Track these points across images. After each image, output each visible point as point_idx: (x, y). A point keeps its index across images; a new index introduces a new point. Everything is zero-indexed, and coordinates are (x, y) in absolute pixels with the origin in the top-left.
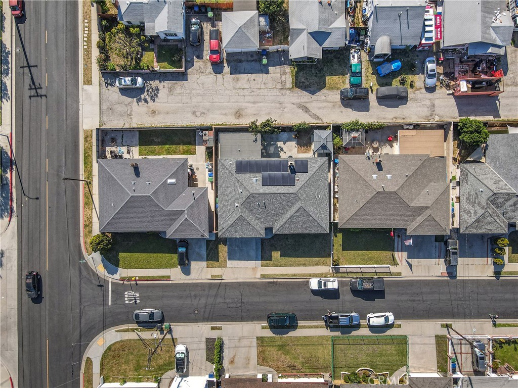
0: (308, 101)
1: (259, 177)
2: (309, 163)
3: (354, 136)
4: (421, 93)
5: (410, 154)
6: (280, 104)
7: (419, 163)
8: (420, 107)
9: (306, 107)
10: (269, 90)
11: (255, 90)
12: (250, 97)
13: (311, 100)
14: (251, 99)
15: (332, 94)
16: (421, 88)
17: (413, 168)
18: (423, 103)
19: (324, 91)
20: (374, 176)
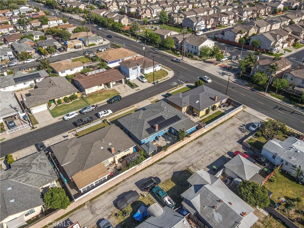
1: (166, 118)
4: (107, 215)
7: (87, 163)
10: (198, 160)
13: (173, 169)
16: (109, 218)
17: (89, 158)
19: (170, 177)
20: (110, 144)
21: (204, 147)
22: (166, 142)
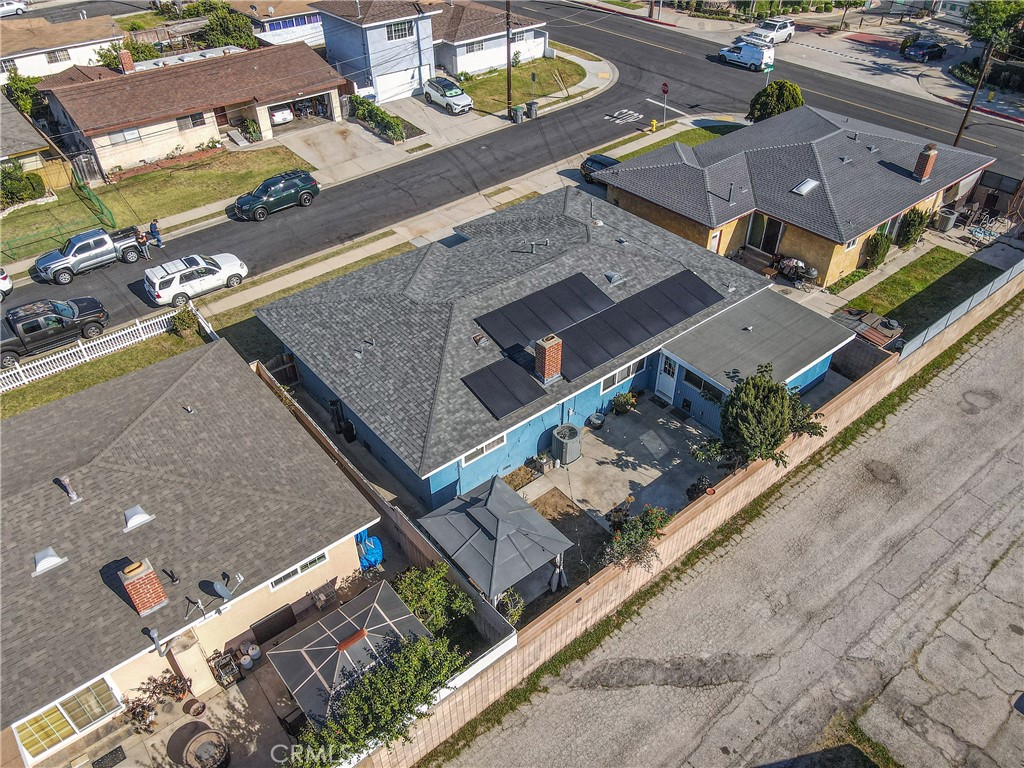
1: (614, 292)
6: (810, 616)
11: (957, 595)
12: (933, 552)
14: (920, 551)
20: (138, 519)
21: (925, 508)
22: (630, 474)
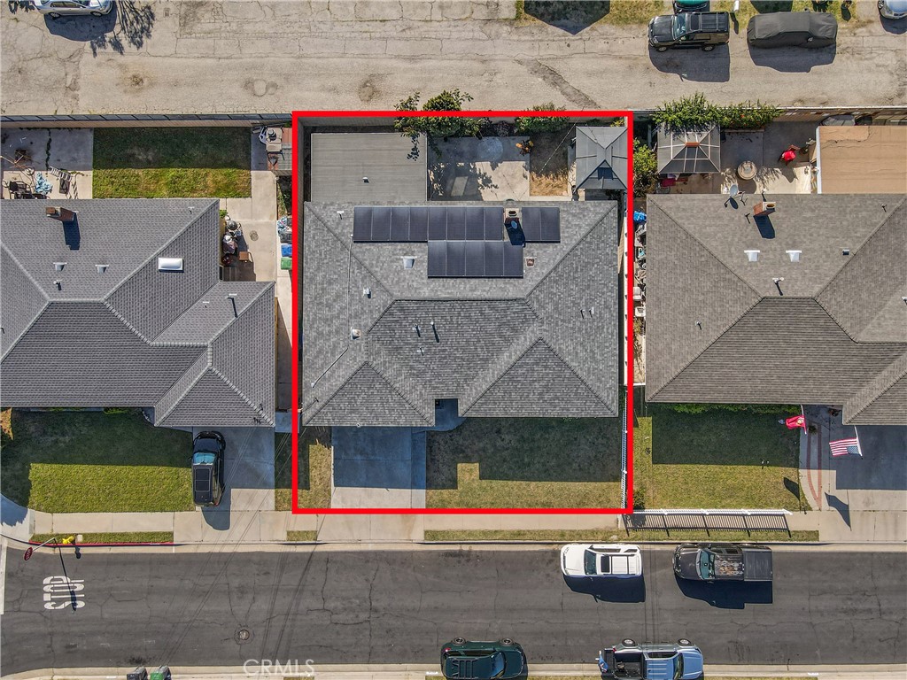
0: (559, 53)
1: (420, 252)
2: (563, 215)
3: (692, 141)
4: (871, 34)
5: (852, 193)
6: (484, 62)
7: (880, 218)
8: (869, 70)
9: (553, 72)
10: (452, 23)
11: (417, 24)
12: (400, 44)
13: (568, 51)
14: (405, 48)
15: (625, 34)
16: (870, 22)
17: (863, 232)
18: (877, 60)
19: (603, 27)
20: (752, 254)
21: (374, 62)
